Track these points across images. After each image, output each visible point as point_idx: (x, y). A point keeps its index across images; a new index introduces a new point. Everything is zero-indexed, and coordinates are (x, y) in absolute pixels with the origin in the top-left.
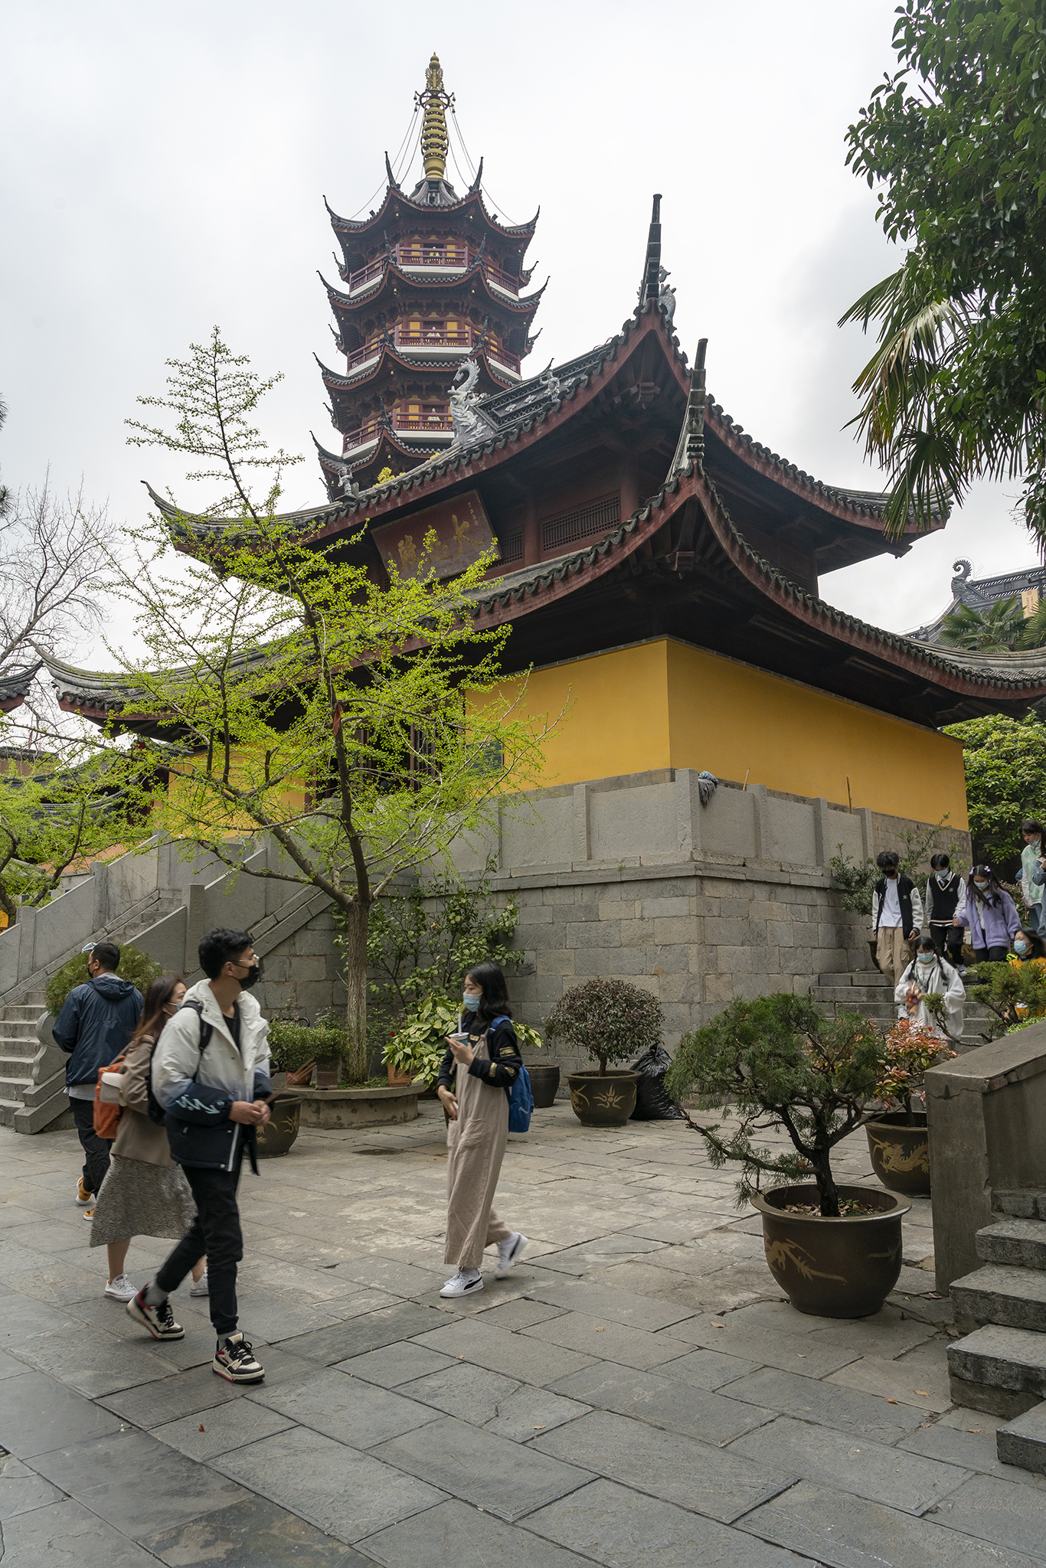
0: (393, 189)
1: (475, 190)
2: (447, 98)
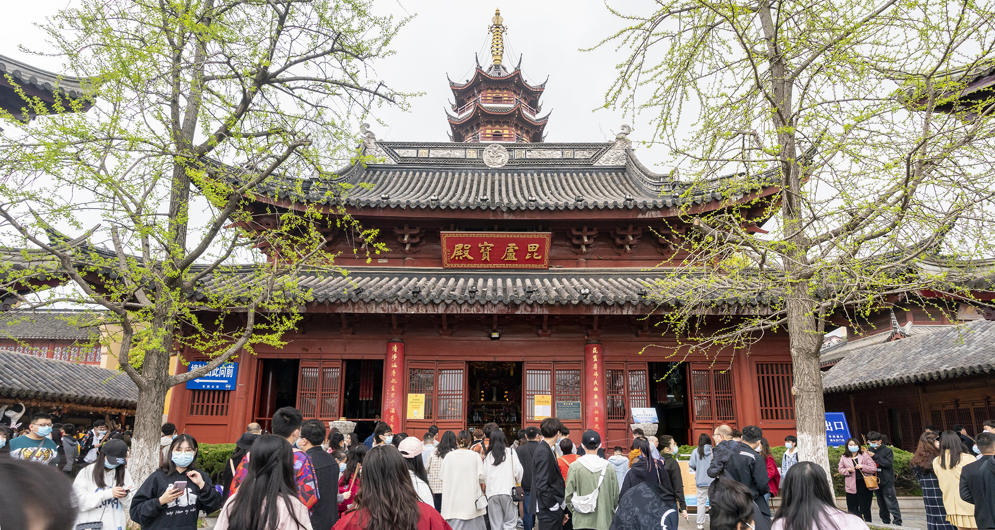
0: (479, 69)
1: (518, 69)
2: (503, 28)
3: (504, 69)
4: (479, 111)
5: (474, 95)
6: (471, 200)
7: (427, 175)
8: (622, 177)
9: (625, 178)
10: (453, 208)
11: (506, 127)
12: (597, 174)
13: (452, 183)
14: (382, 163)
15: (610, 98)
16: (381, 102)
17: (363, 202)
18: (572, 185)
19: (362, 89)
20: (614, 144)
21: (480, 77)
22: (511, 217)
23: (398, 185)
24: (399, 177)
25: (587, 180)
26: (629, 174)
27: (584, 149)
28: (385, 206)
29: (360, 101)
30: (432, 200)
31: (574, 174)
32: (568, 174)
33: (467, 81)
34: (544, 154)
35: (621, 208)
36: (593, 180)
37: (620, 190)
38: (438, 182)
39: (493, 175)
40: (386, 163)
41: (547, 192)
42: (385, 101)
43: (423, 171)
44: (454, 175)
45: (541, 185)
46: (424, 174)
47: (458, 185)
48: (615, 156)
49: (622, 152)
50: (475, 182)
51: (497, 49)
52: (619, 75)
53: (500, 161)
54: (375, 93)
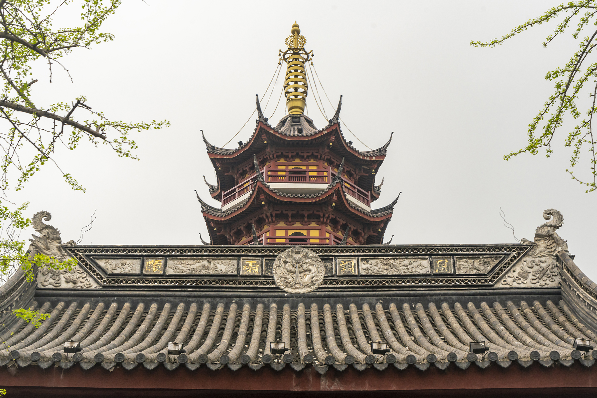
0: (262, 122)
1: (335, 122)
2: (307, 54)
3: (310, 122)
4: (262, 197)
5: (253, 169)
6: (251, 352)
7: (160, 309)
8: (555, 310)
9: (562, 311)
10: (213, 367)
11: (313, 224)
12: (504, 304)
13: (209, 323)
14: (70, 286)
15: (538, 133)
16: (76, 139)
17: (25, 359)
18: (456, 325)
19: (40, 114)
20: (532, 246)
21: (264, 137)
22: (336, 387)
23: (100, 328)
24: (103, 314)
25: (484, 316)
26: (568, 304)
27: (474, 257)
28: (69, 365)
29: (33, 134)
30: (170, 352)
31: (458, 305)
32: (445, 305)
33: (240, 143)
34: (394, 267)
35: (568, 364)
36: (497, 315)
37: (555, 333)
38: (182, 321)
39: (294, 307)
40: (79, 285)
41: (406, 338)
42: (85, 136)
43: (151, 302)
44: (214, 308)
45: (393, 327)
46: (154, 307)
47: (222, 328)
48: (536, 268)
49: (550, 261)
50: (258, 321)
51: (296, 89)
52: (554, 91)
53: (307, 279)
54: (66, 121)
